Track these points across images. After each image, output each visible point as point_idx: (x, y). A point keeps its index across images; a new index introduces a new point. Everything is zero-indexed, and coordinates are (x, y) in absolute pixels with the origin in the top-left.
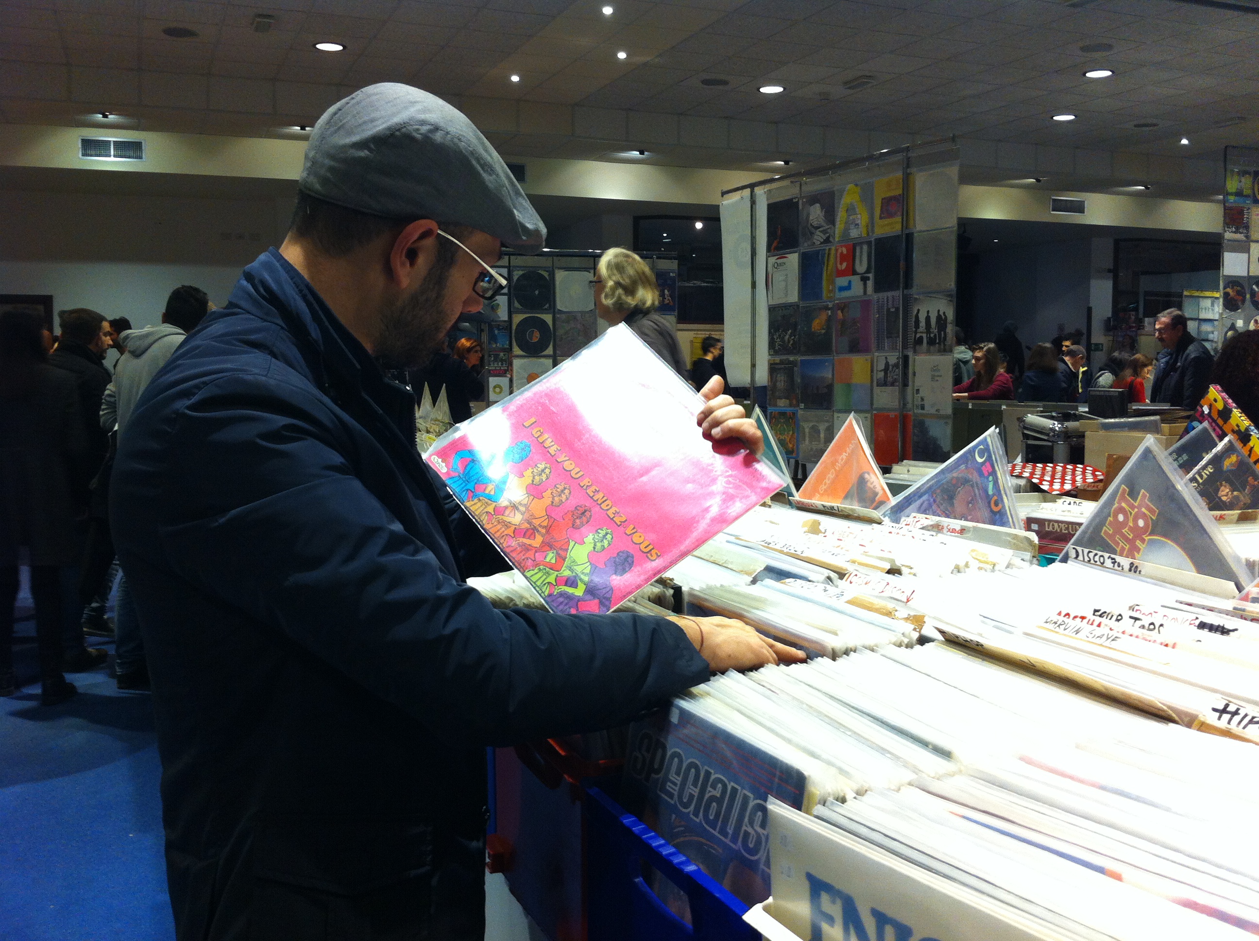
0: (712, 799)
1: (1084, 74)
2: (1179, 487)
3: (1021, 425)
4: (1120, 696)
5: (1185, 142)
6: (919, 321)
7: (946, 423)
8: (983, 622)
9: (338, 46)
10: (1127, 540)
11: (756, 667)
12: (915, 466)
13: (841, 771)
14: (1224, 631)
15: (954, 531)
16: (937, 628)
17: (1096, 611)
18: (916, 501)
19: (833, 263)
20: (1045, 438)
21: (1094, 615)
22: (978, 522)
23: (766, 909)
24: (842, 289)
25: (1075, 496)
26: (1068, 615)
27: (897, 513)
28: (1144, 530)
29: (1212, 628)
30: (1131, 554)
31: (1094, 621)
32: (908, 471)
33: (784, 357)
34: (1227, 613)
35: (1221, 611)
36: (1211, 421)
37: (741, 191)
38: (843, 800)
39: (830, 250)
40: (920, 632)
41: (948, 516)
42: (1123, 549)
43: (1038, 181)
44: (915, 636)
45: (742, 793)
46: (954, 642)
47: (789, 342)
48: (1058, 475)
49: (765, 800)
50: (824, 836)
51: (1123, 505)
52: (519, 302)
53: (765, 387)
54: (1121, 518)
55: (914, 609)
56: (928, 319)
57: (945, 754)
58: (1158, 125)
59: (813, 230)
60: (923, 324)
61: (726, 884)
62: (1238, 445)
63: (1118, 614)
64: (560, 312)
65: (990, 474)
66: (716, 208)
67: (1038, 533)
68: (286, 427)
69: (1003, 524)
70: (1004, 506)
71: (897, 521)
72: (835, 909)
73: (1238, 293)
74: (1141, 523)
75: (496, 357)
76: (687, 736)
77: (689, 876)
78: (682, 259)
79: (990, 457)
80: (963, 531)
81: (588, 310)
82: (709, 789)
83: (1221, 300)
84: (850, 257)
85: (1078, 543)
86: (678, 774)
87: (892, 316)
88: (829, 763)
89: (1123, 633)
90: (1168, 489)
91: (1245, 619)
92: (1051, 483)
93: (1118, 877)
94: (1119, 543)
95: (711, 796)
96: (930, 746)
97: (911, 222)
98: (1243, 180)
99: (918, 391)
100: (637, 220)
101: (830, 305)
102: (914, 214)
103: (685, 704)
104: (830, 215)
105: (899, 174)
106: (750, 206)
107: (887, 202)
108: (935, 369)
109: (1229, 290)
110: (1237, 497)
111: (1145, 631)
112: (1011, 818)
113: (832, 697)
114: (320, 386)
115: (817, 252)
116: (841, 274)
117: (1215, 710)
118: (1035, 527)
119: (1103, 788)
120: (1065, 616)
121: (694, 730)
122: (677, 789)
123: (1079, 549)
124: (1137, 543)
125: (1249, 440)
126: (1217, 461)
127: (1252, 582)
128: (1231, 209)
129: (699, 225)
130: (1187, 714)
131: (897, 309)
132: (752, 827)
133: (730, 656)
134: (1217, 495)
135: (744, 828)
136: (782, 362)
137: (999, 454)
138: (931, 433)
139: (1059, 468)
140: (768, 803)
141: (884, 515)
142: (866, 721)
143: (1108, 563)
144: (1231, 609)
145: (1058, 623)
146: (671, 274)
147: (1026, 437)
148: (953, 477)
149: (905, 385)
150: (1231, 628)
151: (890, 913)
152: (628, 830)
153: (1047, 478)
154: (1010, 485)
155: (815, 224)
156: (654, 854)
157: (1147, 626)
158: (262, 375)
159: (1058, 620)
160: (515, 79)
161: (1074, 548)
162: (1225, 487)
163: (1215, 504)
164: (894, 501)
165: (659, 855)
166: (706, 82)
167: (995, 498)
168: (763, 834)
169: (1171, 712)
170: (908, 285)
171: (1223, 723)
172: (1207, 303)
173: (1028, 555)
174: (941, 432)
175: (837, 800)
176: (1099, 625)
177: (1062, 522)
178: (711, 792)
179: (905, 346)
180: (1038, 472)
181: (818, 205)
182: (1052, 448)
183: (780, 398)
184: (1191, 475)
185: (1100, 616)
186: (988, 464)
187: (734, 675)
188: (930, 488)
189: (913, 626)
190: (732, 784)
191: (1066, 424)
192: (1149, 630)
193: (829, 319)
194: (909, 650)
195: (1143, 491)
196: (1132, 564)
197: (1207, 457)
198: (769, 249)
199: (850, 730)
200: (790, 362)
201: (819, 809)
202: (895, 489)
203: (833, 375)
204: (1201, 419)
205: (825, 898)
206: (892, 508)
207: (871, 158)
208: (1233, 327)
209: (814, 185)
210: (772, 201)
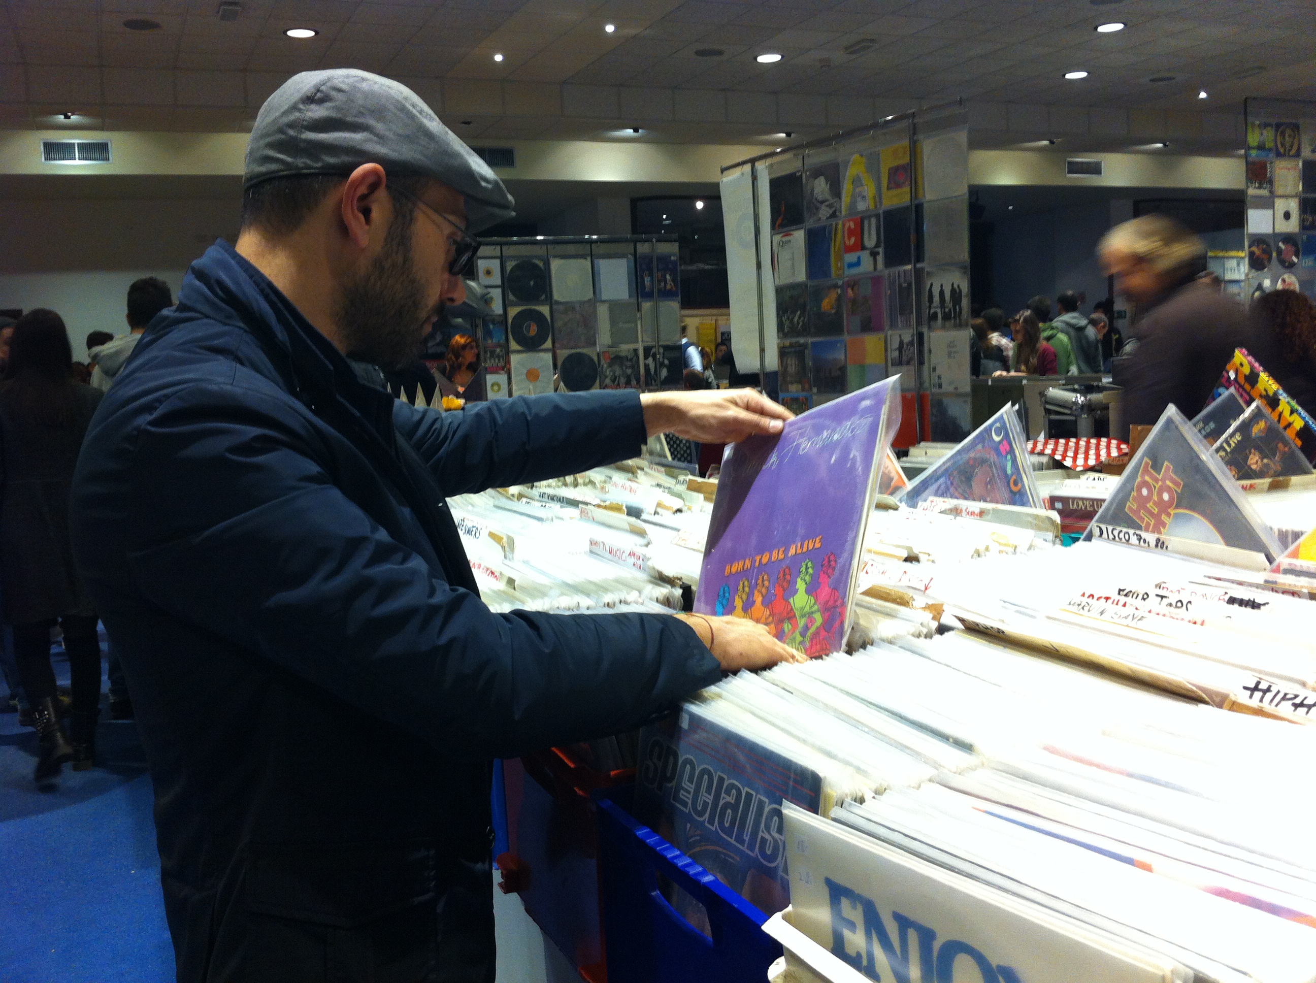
0: (727, 805)
1: (1096, 29)
2: (1204, 457)
3: (1043, 399)
4: (1147, 678)
5: (1203, 95)
6: (932, 296)
7: (965, 402)
8: (1005, 608)
9: (309, 31)
10: (1151, 513)
11: (768, 666)
12: (931, 448)
13: (858, 769)
14: (1254, 605)
15: (973, 513)
16: (956, 617)
17: (1120, 590)
18: (932, 484)
19: (840, 238)
20: (1068, 412)
21: (1119, 594)
22: (997, 502)
23: (785, 918)
24: (851, 265)
25: (1100, 471)
26: (1092, 596)
27: (914, 497)
28: (1170, 504)
29: (1242, 603)
30: (1156, 529)
31: (1118, 601)
32: (926, 453)
33: (794, 340)
34: (1258, 586)
35: (1251, 585)
36: (1237, 386)
37: (741, 167)
38: (861, 801)
39: (836, 225)
40: (939, 622)
41: (966, 499)
42: (1148, 525)
43: (1052, 142)
44: (934, 625)
45: (757, 798)
46: (974, 629)
47: (798, 323)
48: (1082, 450)
49: (781, 804)
50: (841, 839)
51: (1147, 478)
52: (514, 295)
53: (775, 373)
54: (1145, 492)
55: (933, 598)
56: (942, 293)
57: (966, 747)
58: (1174, 78)
59: (818, 205)
60: (936, 299)
61: (746, 894)
62: (1267, 411)
63: (1143, 592)
64: (558, 303)
65: (1007, 453)
66: (716, 186)
67: (1060, 512)
68: (256, 438)
69: (1023, 504)
70: (1023, 485)
71: (914, 506)
72: (855, 914)
73: (1264, 251)
74: (1166, 497)
75: (493, 353)
76: (699, 742)
77: (705, 887)
78: (684, 242)
79: (1007, 434)
80: (982, 513)
81: (586, 299)
82: (723, 795)
83: (1247, 260)
84: (858, 232)
85: (1102, 520)
86: (691, 780)
87: (904, 292)
88: (847, 763)
89: (1150, 612)
90: (1192, 460)
91: (1276, 591)
92: (1075, 458)
93: (1147, 868)
94: (1144, 519)
95: (725, 803)
96: (951, 740)
97: (921, 192)
98: (1265, 132)
99: (934, 369)
100: (634, 202)
101: (840, 283)
102: (923, 184)
103: (695, 709)
104: (836, 189)
105: (906, 142)
106: (751, 182)
107: (894, 172)
108: (951, 345)
109: (1254, 249)
110: (1266, 465)
111: (1172, 609)
112: (1035, 811)
113: (848, 694)
114: (292, 392)
115: (824, 228)
116: (849, 249)
117: (1245, 688)
118: (1059, 505)
119: (1130, 775)
120: (1089, 597)
121: (704, 735)
122: (691, 796)
123: (1103, 527)
124: (1162, 518)
125: (1278, 405)
126: (1245, 428)
127: (1283, 552)
128: (1254, 163)
129: (700, 205)
130: (1218, 694)
131: (910, 285)
132: (769, 833)
133: (741, 654)
134: (1246, 464)
135: (761, 834)
136: (791, 345)
137: (1016, 431)
138: (950, 413)
139: (1082, 443)
140: (782, 807)
141: (901, 501)
142: (884, 716)
143: (1134, 540)
144: (1262, 582)
145: (1082, 605)
146: (672, 258)
147: (1048, 412)
148: (970, 458)
149: (921, 363)
150: (1262, 602)
151: (912, 916)
152: (641, 843)
153: (1070, 454)
154: (1029, 462)
155: (820, 198)
156: (670, 865)
157: (1174, 604)
158: (227, 384)
159: (1081, 602)
160: (498, 58)
161: (1097, 526)
162: (1255, 455)
163: (1244, 473)
164: (910, 485)
165: (675, 866)
166: (700, 53)
167: (1014, 477)
168: (781, 840)
169: (1200, 692)
170: (919, 258)
171: (1254, 702)
172: (1233, 263)
173: (1050, 536)
174: (960, 411)
175: (855, 801)
176: (1124, 605)
177: (1087, 499)
178: (725, 799)
179: (919, 323)
180: (1061, 449)
181: (822, 179)
182: (1076, 421)
183: (792, 383)
184: (1218, 443)
185: (1126, 595)
186: (1005, 443)
187: (747, 677)
188: (947, 470)
189: (931, 616)
190: (746, 789)
191: (1089, 397)
192: (1176, 607)
193: (839, 299)
194: (928, 640)
195: (1166, 463)
196: (1158, 540)
197: (1234, 425)
198: (773, 226)
199: (867, 726)
200: (801, 345)
201: (836, 812)
202: (911, 473)
203: (846, 356)
204: (1227, 385)
205: (845, 903)
206: (908, 493)
207: (875, 126)
208: (1260, 287)
209: (817, 157)
210: (774, 176)
